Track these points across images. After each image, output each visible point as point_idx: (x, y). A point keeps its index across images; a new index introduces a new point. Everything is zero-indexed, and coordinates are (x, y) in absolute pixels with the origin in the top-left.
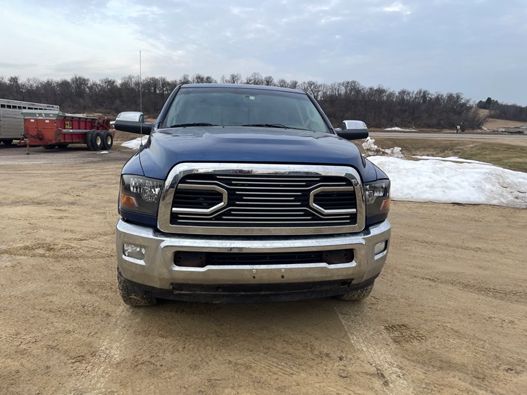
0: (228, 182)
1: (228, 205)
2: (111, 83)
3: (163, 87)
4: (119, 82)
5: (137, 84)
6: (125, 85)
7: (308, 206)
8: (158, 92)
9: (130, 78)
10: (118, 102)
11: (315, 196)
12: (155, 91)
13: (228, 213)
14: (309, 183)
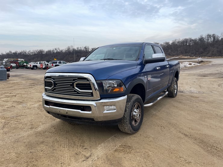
0: (54, 79)
1: (54, 87)
2: (167, 43)
3: (190, 42)
4: (171, 42)
5: (178, 42)
6: (173, 43)
7: (74, 88)
8: (188, 44)
9: (176, 40)
10: (170, 51)
11: (76, 84)
12: (186, 44)
13: (55, 89)
14: (74, 80)
